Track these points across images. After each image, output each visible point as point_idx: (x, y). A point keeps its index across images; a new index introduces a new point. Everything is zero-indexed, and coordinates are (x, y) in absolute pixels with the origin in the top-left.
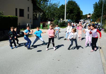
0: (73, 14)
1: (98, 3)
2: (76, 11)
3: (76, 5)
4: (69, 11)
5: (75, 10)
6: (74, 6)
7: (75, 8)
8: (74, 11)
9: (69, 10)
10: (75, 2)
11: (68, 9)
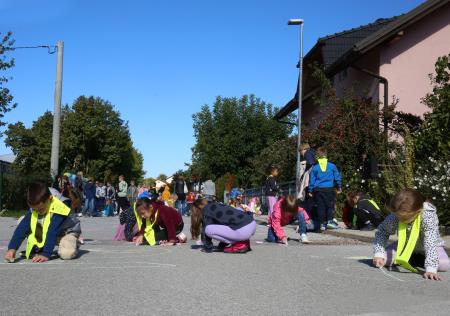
0: (101, 163)
1: (211, 109)
2: (114, 147)
3: (116, 121)
4: (83, 147)
5: (112, 144)
6: (108, 123)
7: (111, 134)
8: (107, 148)
9: (81, 143)
10: (110, 108)
11: (76, 133)
